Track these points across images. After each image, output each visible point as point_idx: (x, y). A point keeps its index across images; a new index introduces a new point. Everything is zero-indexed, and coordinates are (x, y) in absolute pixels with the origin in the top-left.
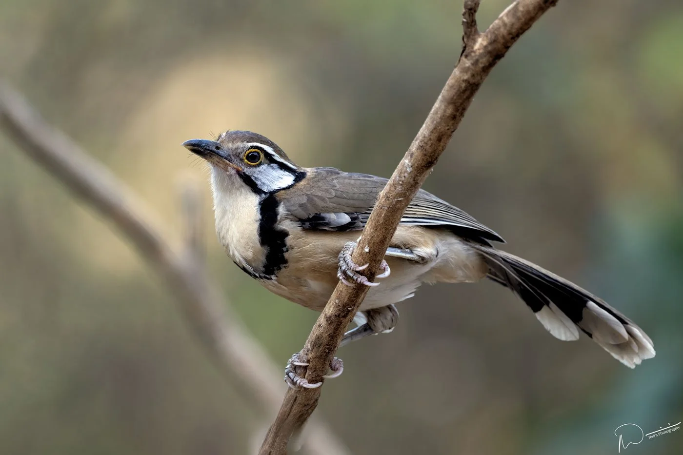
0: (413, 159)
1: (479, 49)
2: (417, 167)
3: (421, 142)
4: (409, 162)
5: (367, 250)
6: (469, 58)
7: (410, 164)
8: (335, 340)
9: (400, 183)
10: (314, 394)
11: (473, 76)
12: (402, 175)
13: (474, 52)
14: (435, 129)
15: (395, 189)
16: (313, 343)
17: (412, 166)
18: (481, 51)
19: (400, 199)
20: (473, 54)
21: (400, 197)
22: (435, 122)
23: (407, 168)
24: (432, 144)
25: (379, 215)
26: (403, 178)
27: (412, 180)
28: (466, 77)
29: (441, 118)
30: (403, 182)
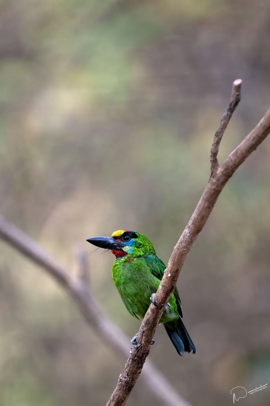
0: (190, 229)
1: (219, 173)
2: (192, 233)
3: (193, 220)
4: (188, 231)
5: (169, 275)
6: (215, 178)
7: (188, 232)
8: (156, 321)
9: (184, 241)
10: (147, 348)
11: (217, 186)
12: (185, 237)
13: (217, 175)
14: (200, 214)
15: (182, 244)
16: (145, 323)
17: (189, 233)
18: (221, 174)
19: (185, 249)
20: (217, 176)
21: (184, 249)
22: (200, 211)
23: (187, 234)
24: (199, 221)
25: (174, 258)
26: (185, 239)
27: (190, 240)
28: (214, 187)
29: (202, 208)
30: (185, 241)
